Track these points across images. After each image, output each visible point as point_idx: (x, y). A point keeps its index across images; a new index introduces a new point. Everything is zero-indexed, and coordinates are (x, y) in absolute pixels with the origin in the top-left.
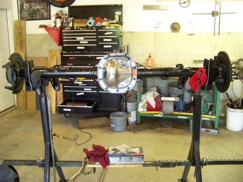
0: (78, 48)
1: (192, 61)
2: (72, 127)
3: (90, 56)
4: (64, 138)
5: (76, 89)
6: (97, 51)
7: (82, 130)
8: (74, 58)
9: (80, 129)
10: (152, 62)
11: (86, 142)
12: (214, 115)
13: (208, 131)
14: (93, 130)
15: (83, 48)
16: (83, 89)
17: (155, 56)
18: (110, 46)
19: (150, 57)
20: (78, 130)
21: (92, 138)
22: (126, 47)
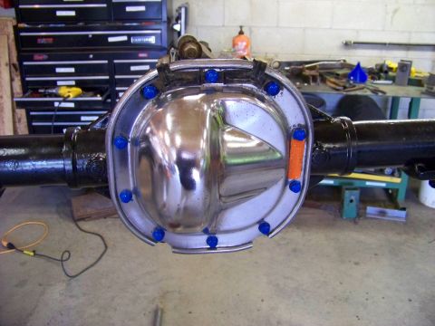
0: (59, 13)
1: (339, 42)
2: (56, 216)
3: (91, 33)
4: (35, 254)
5: (59, 118)
6: (109, 20)
7: (81, 224)
8: (51, 40)
9: (76, 220)
10: (246, 47)
11: (92, 266)
12: (396, 173)
13: (383, 214)
14: (109, 221)
15: (73, 13)
16: (77, 119)
17: (251, 32)
18: (142, 8)
19: (241, 33)
20: (72, 225)
21: (109, 250)
22: (183, 11)
